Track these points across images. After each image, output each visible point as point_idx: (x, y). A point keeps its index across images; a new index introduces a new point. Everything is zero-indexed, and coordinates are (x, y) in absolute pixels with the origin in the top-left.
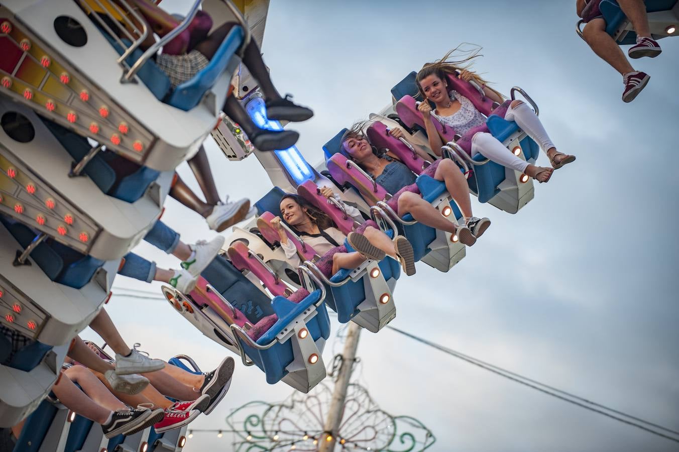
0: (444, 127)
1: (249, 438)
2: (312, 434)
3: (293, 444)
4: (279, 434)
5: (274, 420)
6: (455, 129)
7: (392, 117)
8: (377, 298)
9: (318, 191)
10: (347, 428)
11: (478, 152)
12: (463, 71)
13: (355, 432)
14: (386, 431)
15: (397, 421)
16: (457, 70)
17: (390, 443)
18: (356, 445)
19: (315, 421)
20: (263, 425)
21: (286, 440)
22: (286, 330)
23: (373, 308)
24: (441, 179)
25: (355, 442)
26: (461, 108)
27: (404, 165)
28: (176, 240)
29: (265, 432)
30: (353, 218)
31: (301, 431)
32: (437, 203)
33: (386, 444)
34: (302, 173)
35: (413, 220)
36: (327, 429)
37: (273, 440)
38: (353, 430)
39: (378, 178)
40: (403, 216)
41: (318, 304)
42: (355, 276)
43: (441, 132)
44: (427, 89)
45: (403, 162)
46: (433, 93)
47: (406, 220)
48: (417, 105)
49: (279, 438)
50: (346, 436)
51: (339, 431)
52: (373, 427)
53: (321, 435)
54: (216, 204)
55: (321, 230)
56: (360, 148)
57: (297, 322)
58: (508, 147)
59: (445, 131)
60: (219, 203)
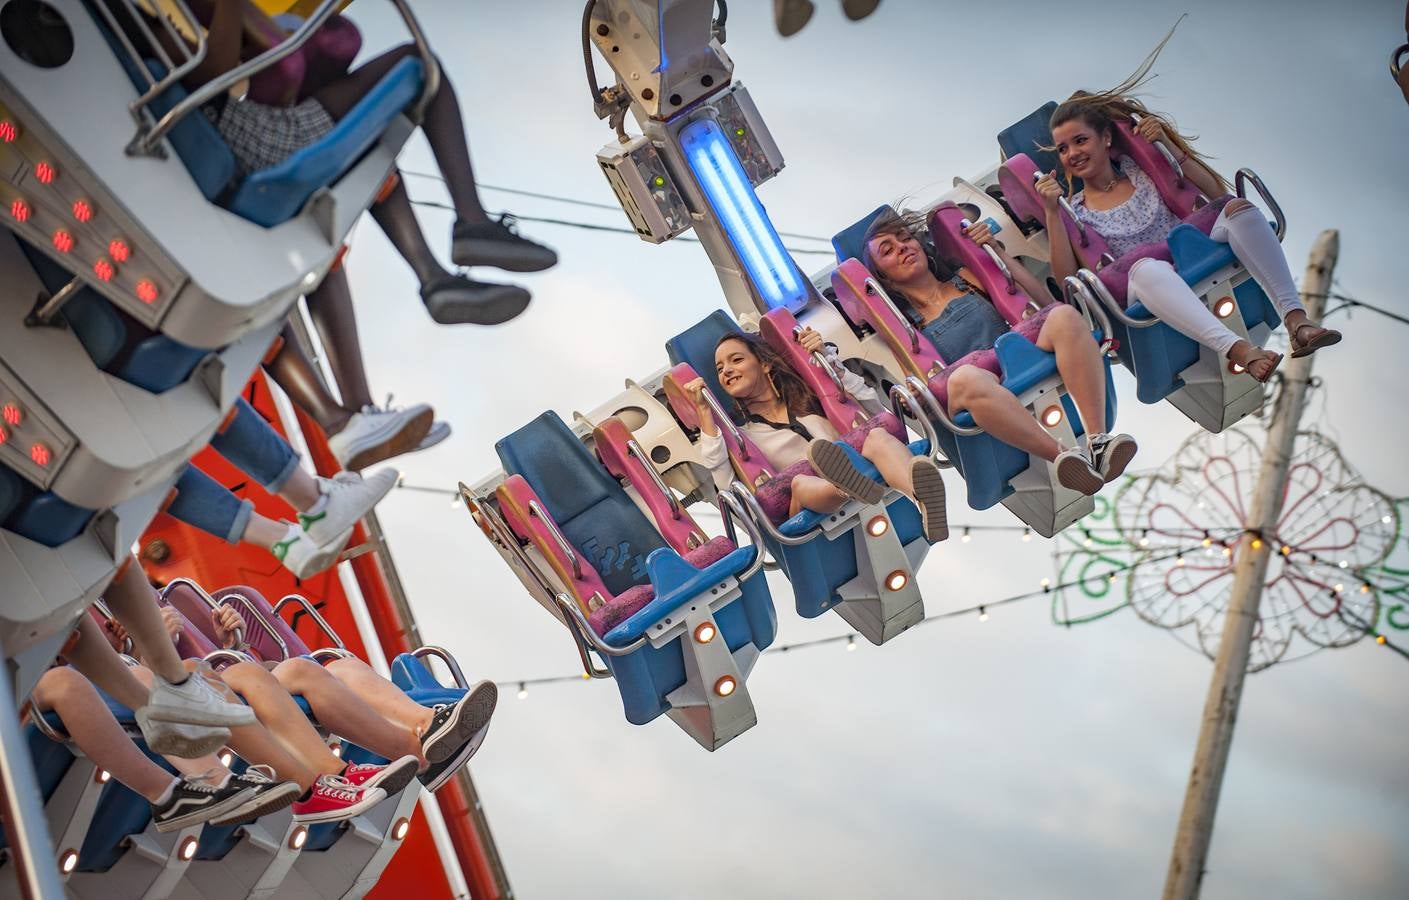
0: (1083, 235)
1: (1088, 543)
2: (1221, 535)
3: (1179, 555)
4: (1150, 534)
5: (1140, 507)
6: (1110, 242)
7: (994, 193)
8: (880, 578)
9: (796, 335)
10: (1295, 522)
11: (1138, 301)
12: (1145, 119)
13: (1311, 532)
14: (1378, 530)
15: (1402, 508)
16: (1134, 116)
17: (1387, 553)
18: (1314, 558)
19: (1227, 511)
20: (1116, 516)
21: (1164, 548)
22: (668, 622)
23: (869, 597)
24: (1048, 348)
25: (1312, 552)
26: (1133, 197)
27: (988, 303)
28: (289, 468)
29: (1120, 530)
30: (859, 401)
31: (1196, 529)
32: (1032, 397)
33: (1378, 555)
34: (782, 287)
35: (974, 425)
36: (1251, 524)
37: (1138, 549)
38: (1307, 527)
39: (930, 325)
40: (957, 414)
41: (744, 577)
42: (832, 529)
43: (1078, 242)
44: (1063, 148)
45: (987, 295)
46: (1072, 158)
47: (962, 424)
48: (1037, 179)
49: (1150, 544)
50: (1292, 539)
51: (1275, 528)
52: (1350, 522)
53: (1240, 537)
54: (359, 411)
55: (791, 417)
56: (902, 258)
57: (694, 609)
58: (1204, 298)
59: (1084, 244)
60: (365, 408)
